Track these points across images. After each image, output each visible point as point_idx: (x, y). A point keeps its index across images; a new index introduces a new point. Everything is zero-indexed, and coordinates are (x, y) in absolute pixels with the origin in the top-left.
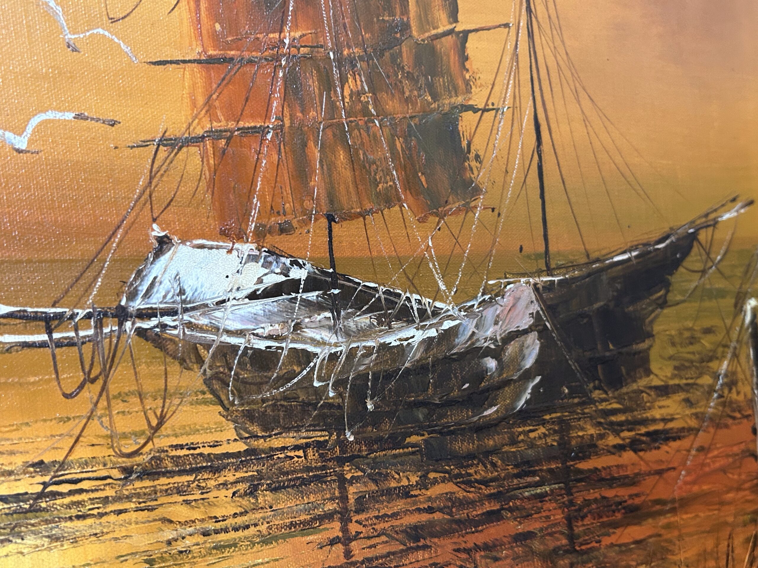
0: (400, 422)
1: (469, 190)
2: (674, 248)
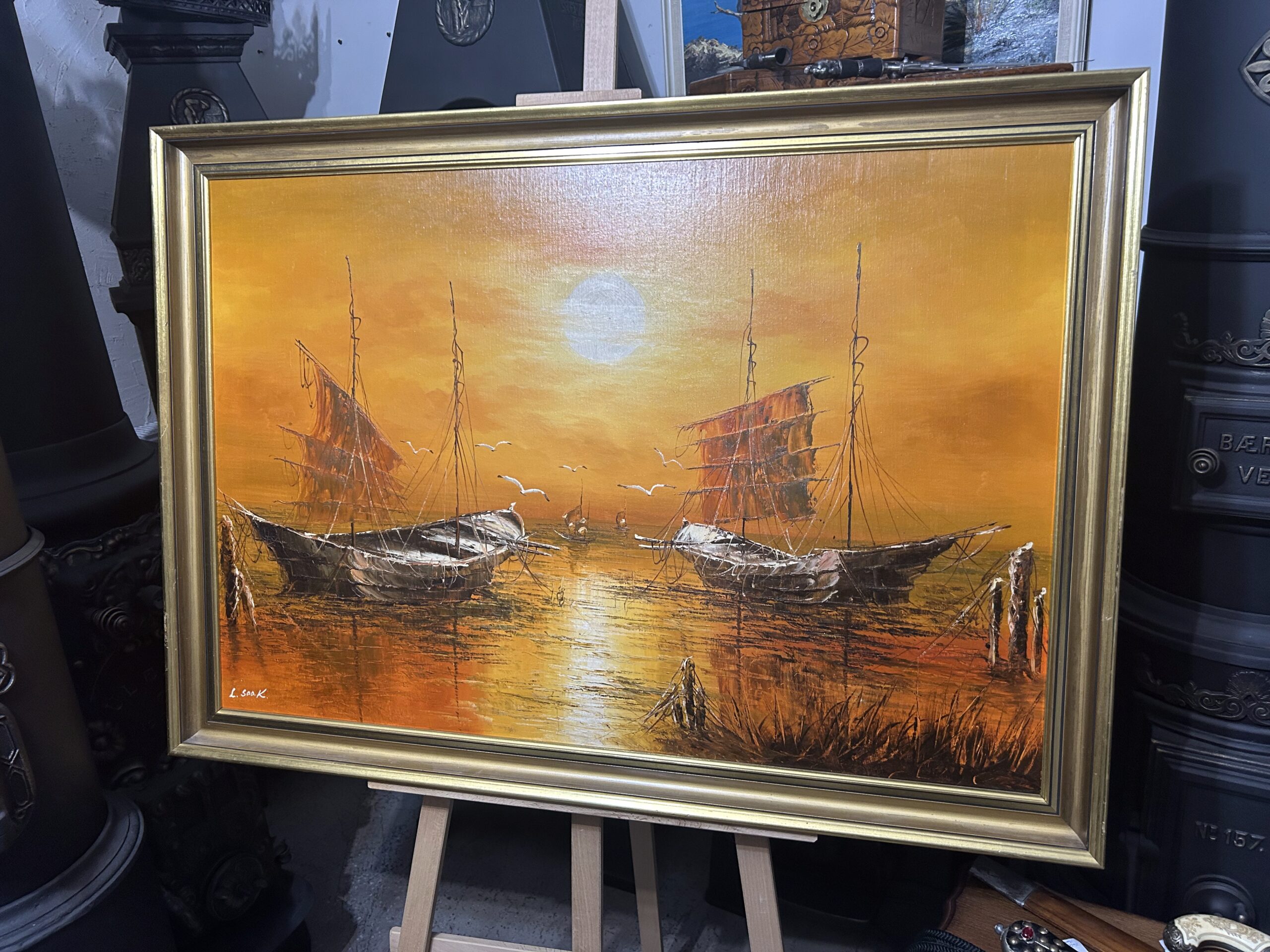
0: (765, 594)
1: (810, 512)
2: (936, 546)
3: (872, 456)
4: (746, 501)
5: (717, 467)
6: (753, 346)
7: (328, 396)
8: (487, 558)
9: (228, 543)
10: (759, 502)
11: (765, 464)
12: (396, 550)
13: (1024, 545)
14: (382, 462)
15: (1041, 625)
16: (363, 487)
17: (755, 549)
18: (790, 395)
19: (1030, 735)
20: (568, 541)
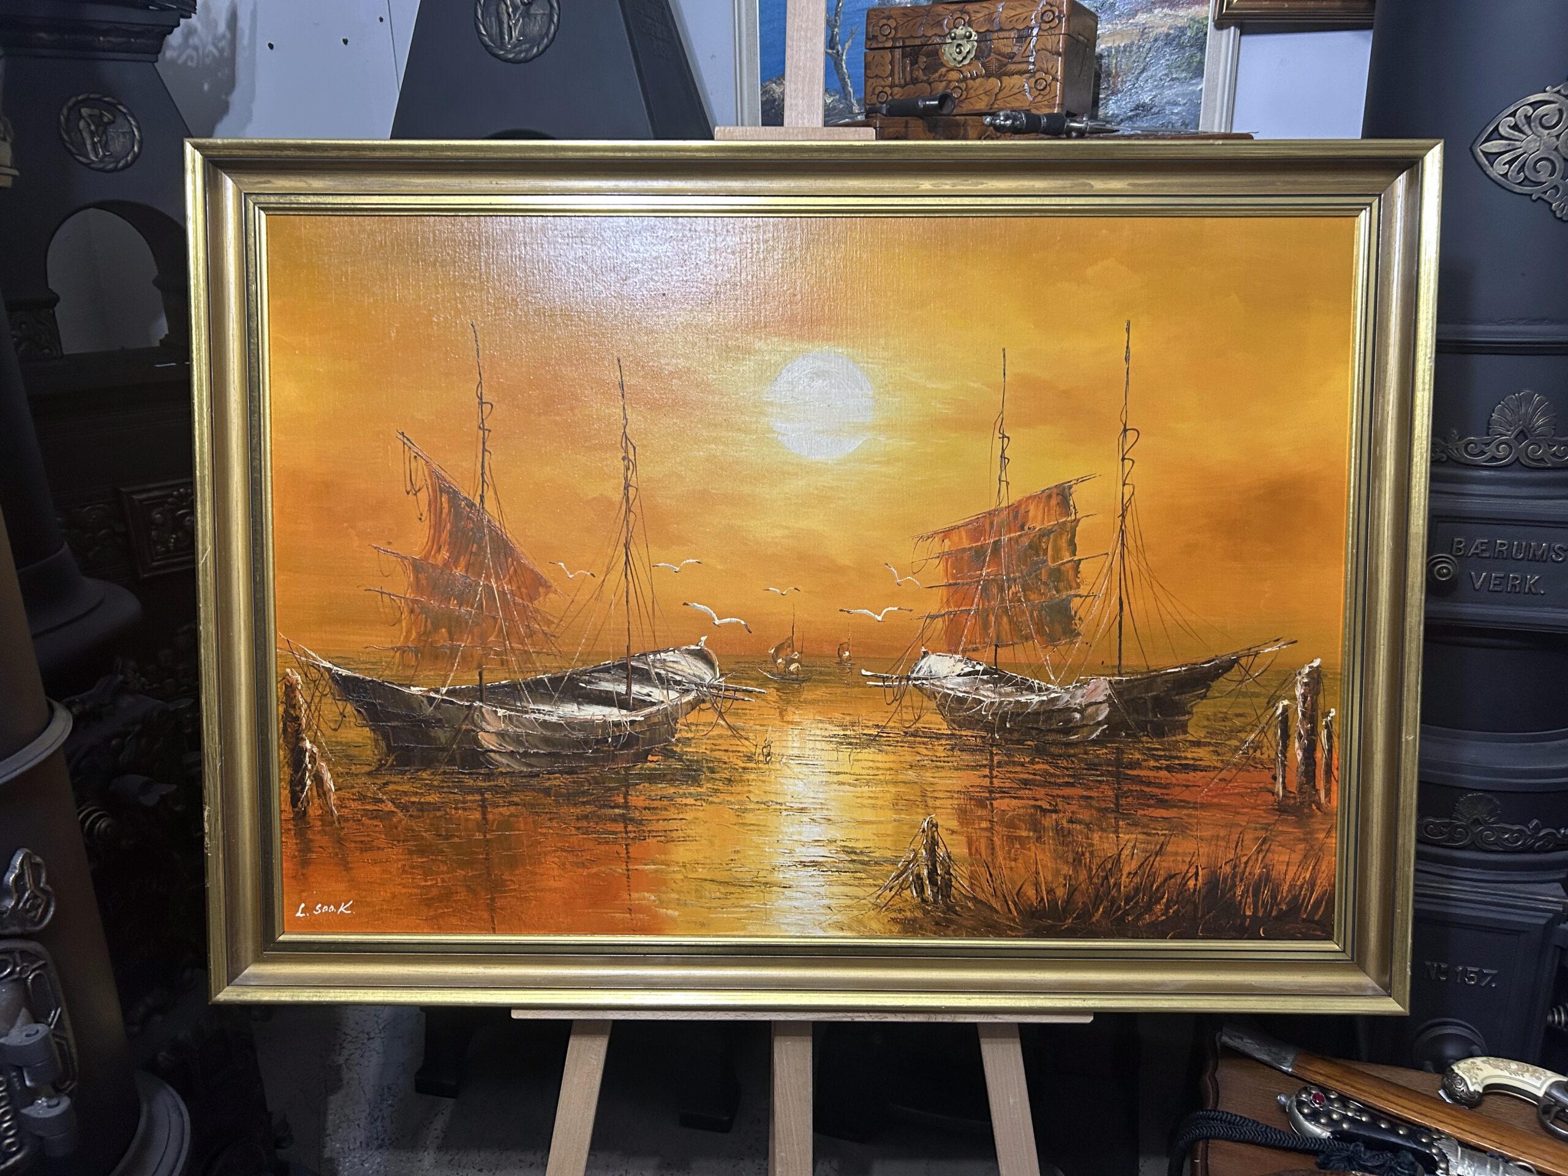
0: (1023, 734)
1: (1073, 634)
2: (1217, 667)
3: (1145, 566)
4: (998, 623)
5: (963, 584)
6: (1006, 440)
7: (445, 505)
8: (669, 708)
9: (294, 707)
10: (1015, 626)
11: (1021, 580)
12: (543, 704)
13: (1312, 662)
14: (524, 590)
15: (1330, 751)
16: (496, 623)
17: (1009, 681)
18: (1050, 497)
19: (1320, 874)
20: (776, 682)
